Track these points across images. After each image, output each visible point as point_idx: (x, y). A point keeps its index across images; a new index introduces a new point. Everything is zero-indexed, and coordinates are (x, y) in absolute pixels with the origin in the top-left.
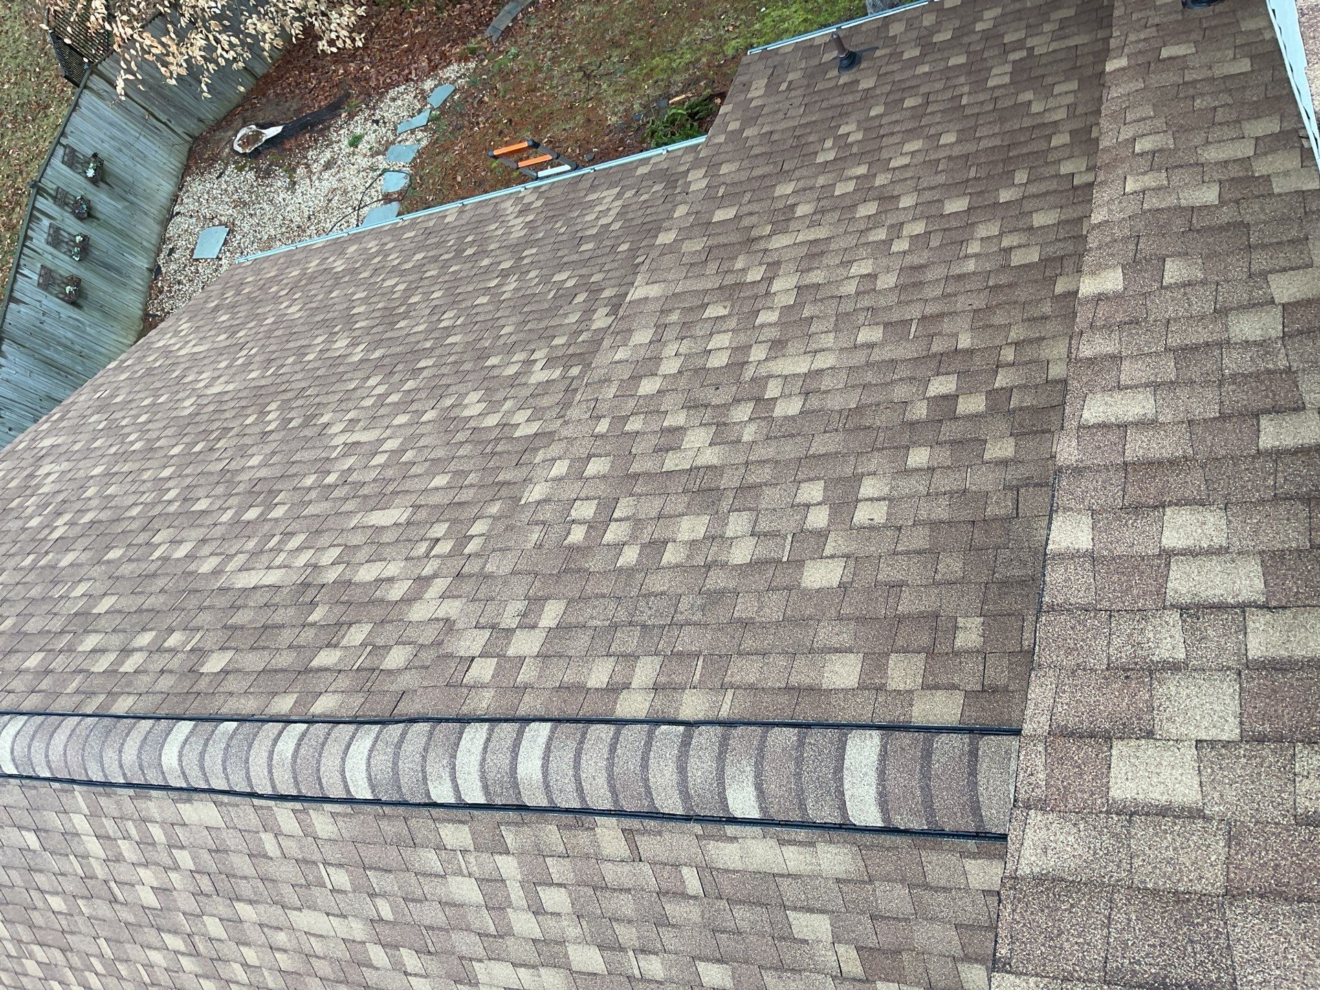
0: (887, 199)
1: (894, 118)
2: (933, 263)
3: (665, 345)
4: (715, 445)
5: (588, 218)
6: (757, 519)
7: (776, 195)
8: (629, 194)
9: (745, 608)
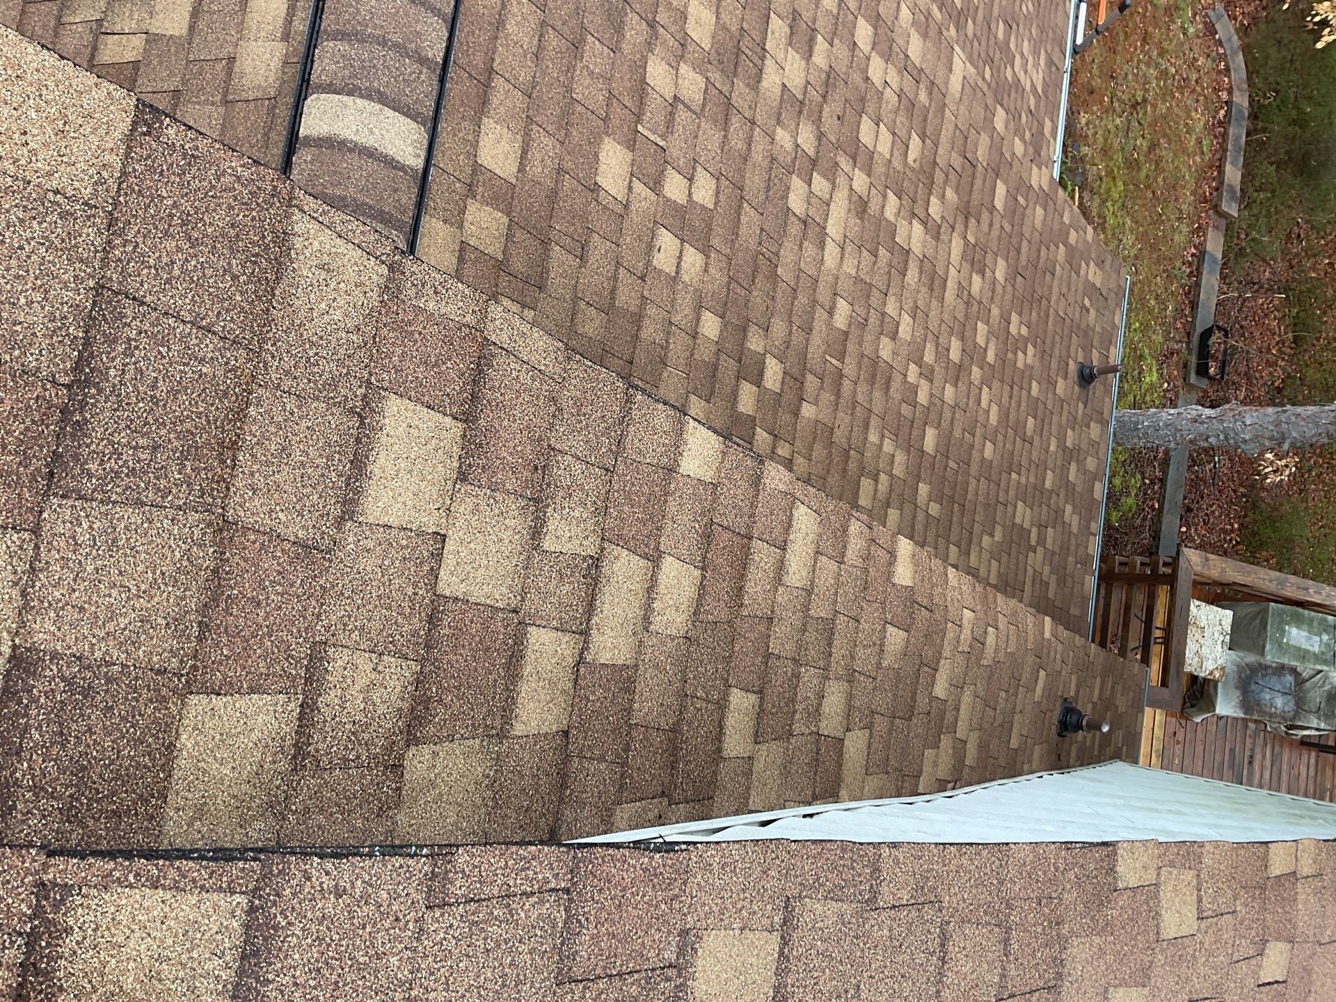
0: (957, 373)
1: (1024, 404)
2: (887, 400)
3: (900, 72)
4: (783, 91)
5: (1026, 44)
6: (691, 110)
7: (999, 258)
8: (1032, 101)
9: (595, 54)
